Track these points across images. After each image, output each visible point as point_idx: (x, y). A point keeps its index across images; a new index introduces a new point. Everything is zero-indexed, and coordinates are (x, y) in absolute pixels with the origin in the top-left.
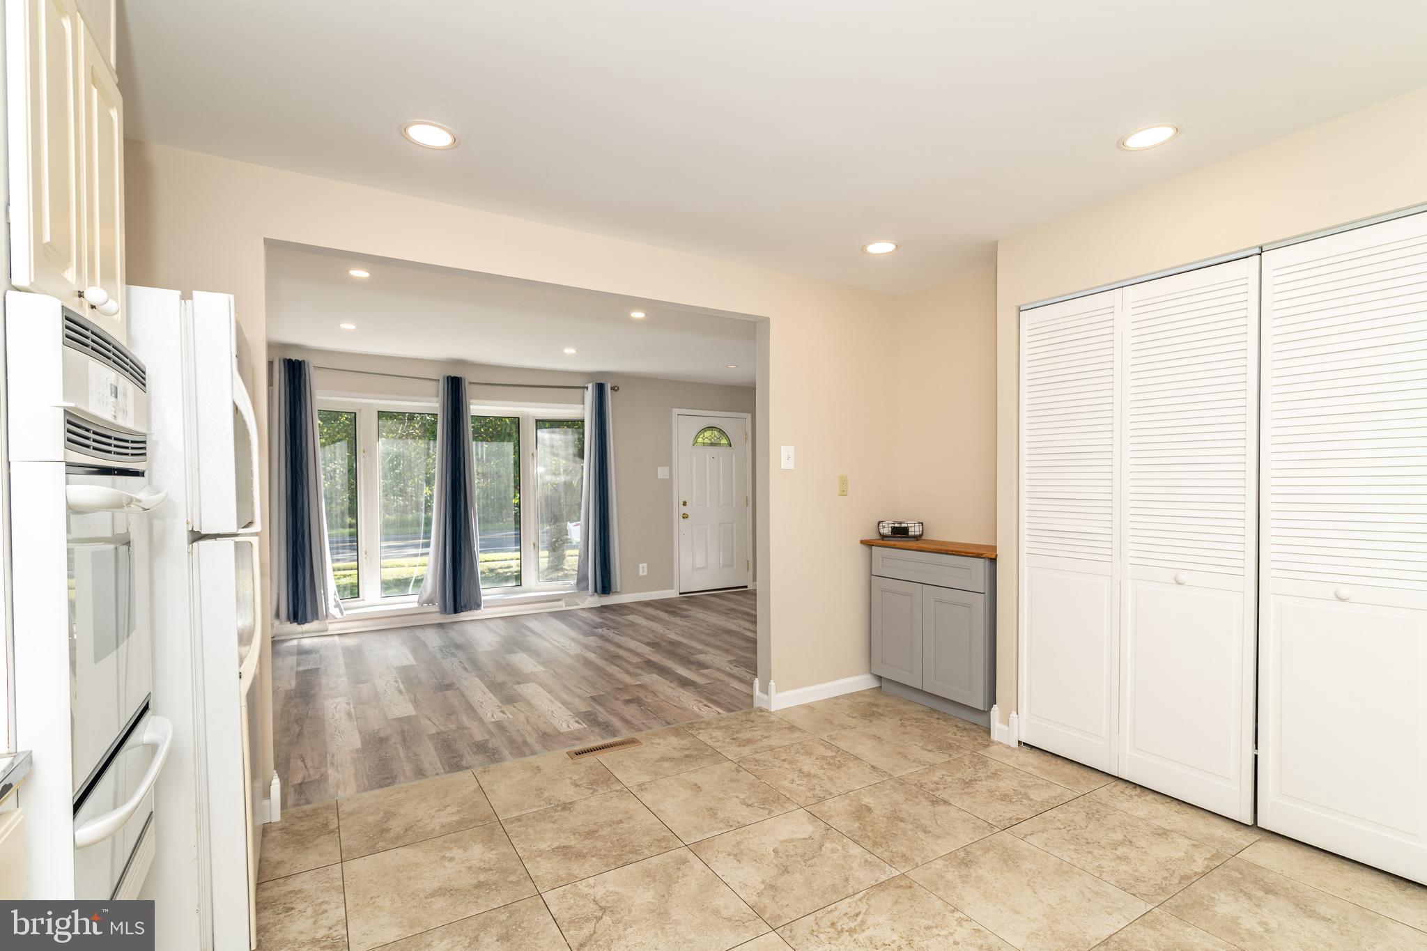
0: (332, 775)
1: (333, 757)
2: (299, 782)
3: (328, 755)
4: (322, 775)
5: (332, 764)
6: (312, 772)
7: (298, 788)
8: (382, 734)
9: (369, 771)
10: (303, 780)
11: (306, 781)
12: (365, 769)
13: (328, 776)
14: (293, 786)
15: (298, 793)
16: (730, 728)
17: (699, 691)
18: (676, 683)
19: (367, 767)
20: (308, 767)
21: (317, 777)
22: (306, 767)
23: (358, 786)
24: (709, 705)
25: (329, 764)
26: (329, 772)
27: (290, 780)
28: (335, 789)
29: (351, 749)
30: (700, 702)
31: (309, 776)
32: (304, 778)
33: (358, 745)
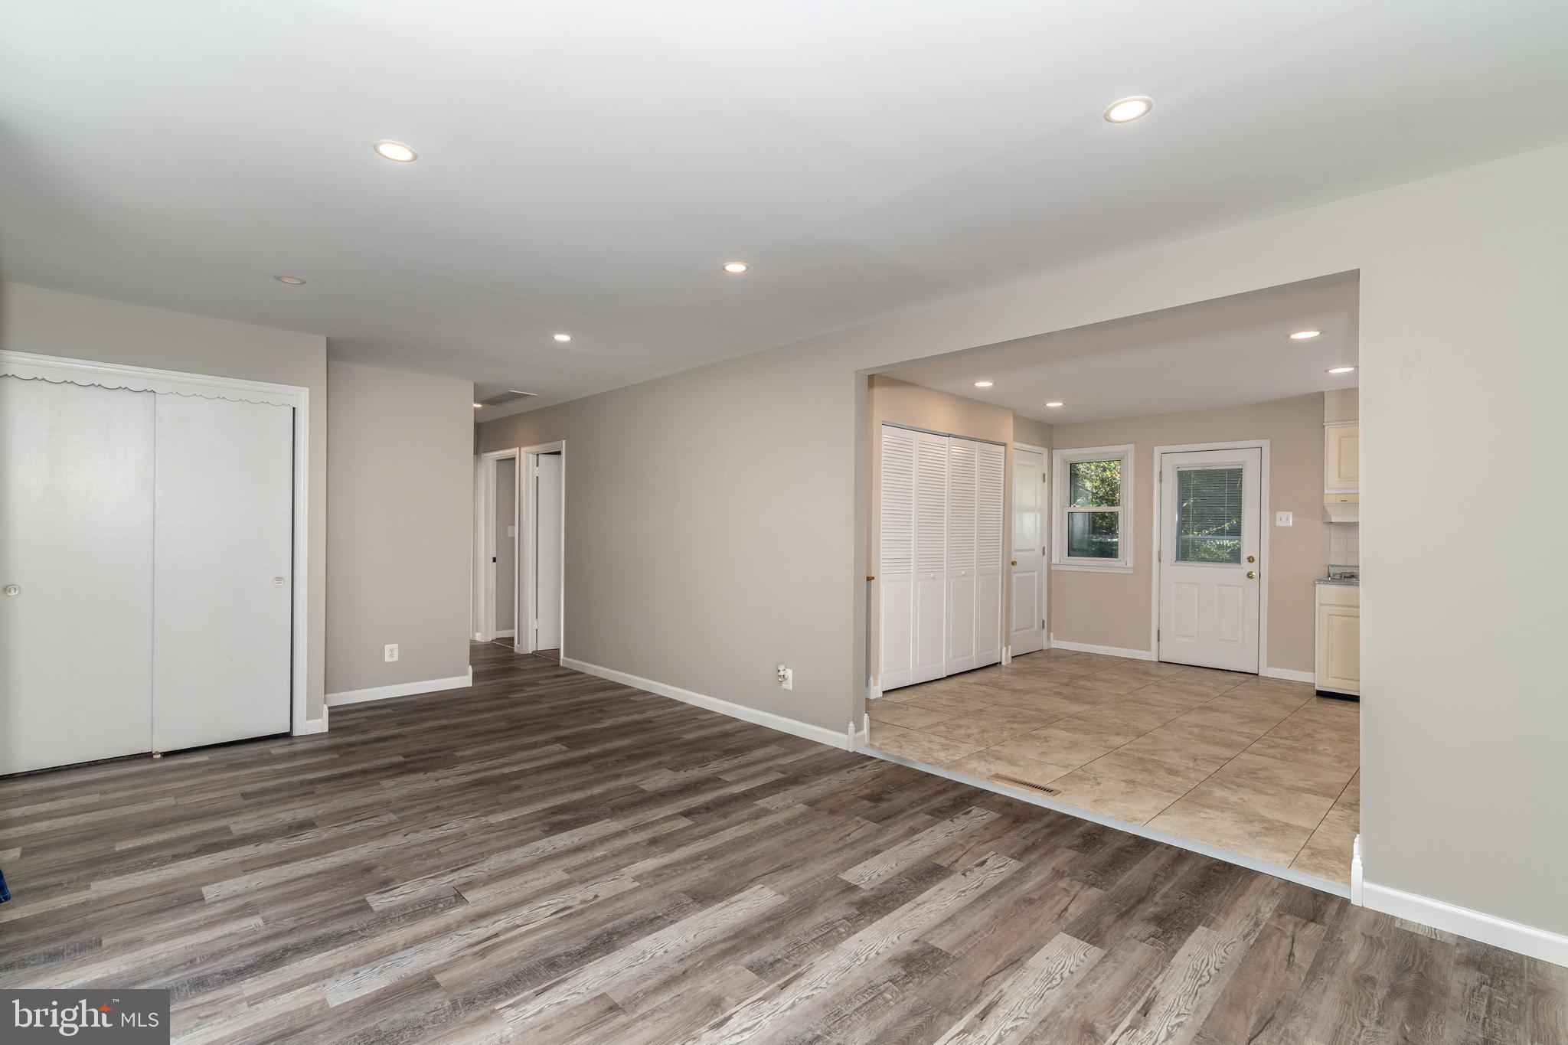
0: (1268, 909)
1: (1248, 934)
2: (1314, 924)
3: (1252, 942)
4: (1280, 916)
5: (1257, 924)
6: (1289, 929)
7: (1318, 919)
8: (1152, 928)
9: (1224, 889)
10: (1306, 923)
11: (1304, 921)
12: (1225, 894)
13: (1275, 910)
14: (1324, 924)
15: (1321, 910)
19: (1222, 894)
20: (1291, 940)
21: (1288, 917)
22: (1293, 941)
23: (1252, 880)
25: (1261, 927)
26: (1268, 915)
27: (1323, 934)
28: (1278, 891)
29: (1214, 932)
31: (1296, 925)
32: (1304, 926)
33: (1201, 930)
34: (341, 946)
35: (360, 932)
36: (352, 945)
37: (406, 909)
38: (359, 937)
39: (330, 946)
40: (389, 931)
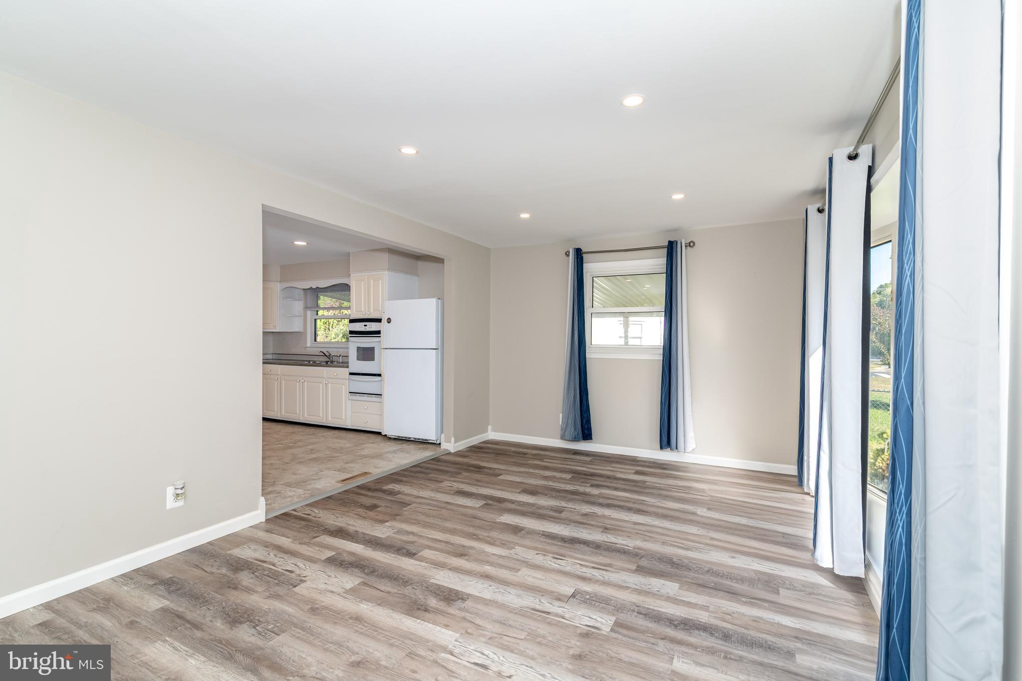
16: (283, 498)
17: (322, 526)
18: (350, 530)
24: (306, 516)
30: (315, 517)
34: (651, 609)
35: (636, 610)
36: (646, 606)
37: (602, 608)
38: (639, 608)
39: (656, 613)
40: (625, 601)
